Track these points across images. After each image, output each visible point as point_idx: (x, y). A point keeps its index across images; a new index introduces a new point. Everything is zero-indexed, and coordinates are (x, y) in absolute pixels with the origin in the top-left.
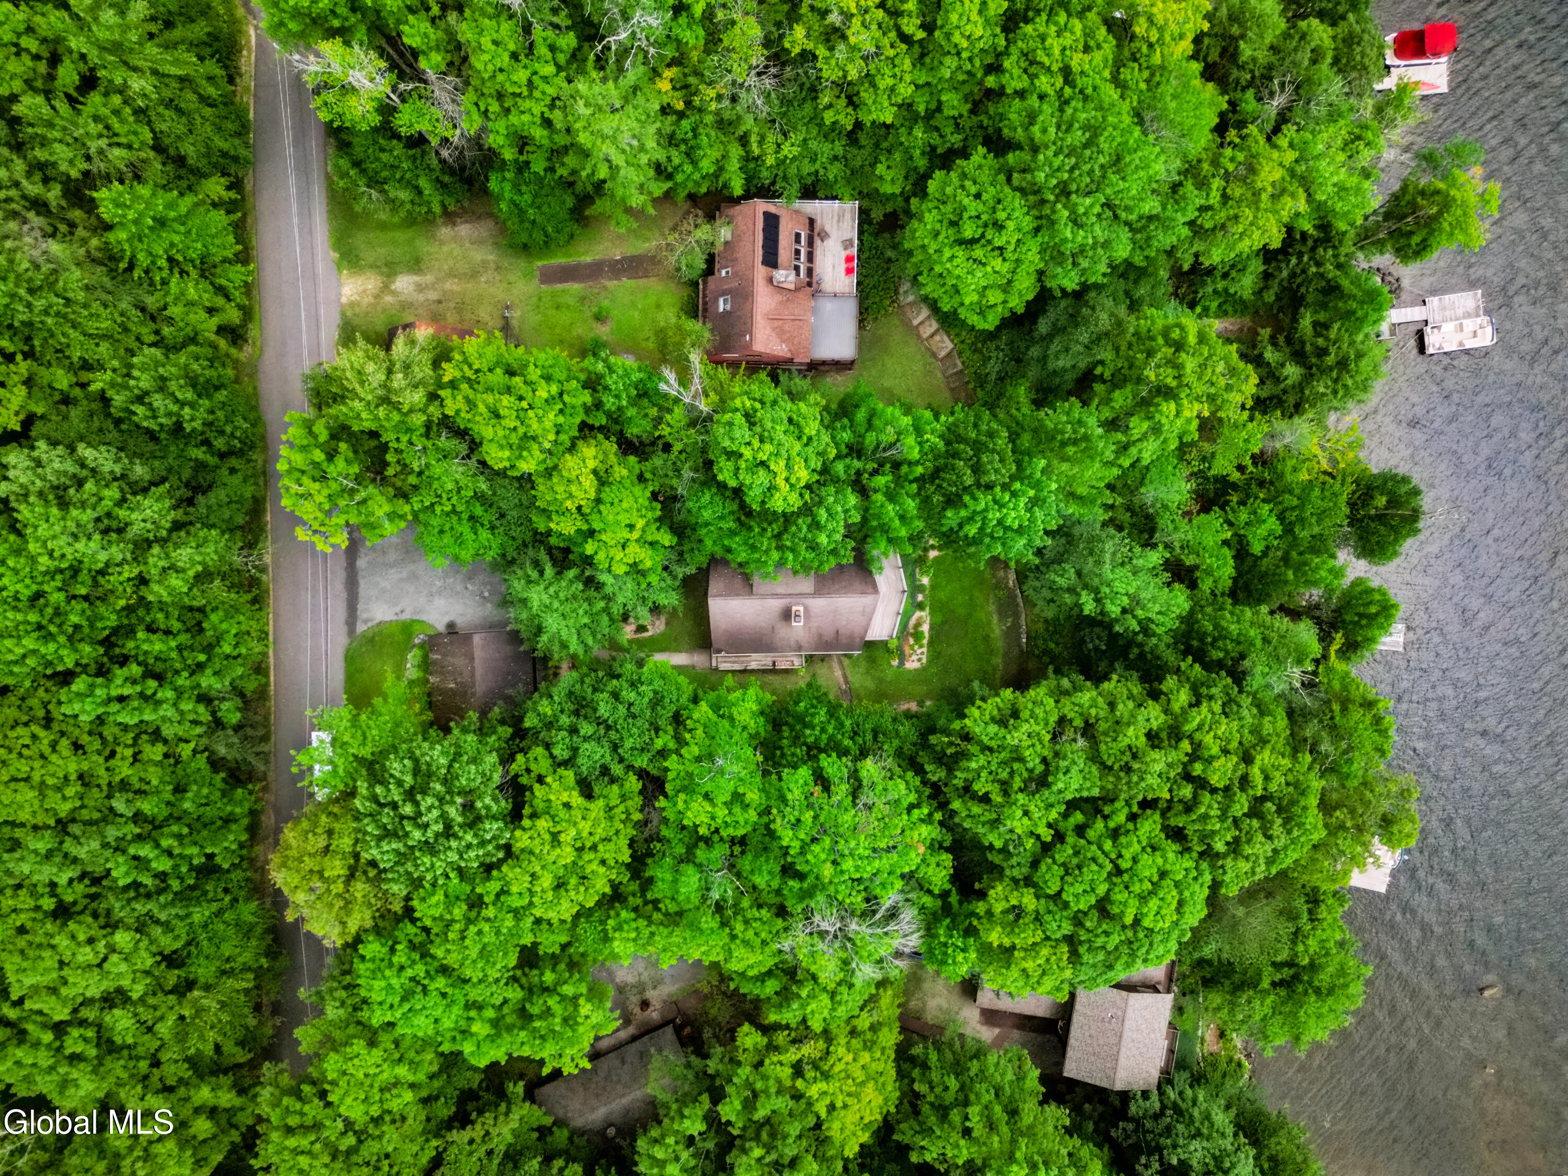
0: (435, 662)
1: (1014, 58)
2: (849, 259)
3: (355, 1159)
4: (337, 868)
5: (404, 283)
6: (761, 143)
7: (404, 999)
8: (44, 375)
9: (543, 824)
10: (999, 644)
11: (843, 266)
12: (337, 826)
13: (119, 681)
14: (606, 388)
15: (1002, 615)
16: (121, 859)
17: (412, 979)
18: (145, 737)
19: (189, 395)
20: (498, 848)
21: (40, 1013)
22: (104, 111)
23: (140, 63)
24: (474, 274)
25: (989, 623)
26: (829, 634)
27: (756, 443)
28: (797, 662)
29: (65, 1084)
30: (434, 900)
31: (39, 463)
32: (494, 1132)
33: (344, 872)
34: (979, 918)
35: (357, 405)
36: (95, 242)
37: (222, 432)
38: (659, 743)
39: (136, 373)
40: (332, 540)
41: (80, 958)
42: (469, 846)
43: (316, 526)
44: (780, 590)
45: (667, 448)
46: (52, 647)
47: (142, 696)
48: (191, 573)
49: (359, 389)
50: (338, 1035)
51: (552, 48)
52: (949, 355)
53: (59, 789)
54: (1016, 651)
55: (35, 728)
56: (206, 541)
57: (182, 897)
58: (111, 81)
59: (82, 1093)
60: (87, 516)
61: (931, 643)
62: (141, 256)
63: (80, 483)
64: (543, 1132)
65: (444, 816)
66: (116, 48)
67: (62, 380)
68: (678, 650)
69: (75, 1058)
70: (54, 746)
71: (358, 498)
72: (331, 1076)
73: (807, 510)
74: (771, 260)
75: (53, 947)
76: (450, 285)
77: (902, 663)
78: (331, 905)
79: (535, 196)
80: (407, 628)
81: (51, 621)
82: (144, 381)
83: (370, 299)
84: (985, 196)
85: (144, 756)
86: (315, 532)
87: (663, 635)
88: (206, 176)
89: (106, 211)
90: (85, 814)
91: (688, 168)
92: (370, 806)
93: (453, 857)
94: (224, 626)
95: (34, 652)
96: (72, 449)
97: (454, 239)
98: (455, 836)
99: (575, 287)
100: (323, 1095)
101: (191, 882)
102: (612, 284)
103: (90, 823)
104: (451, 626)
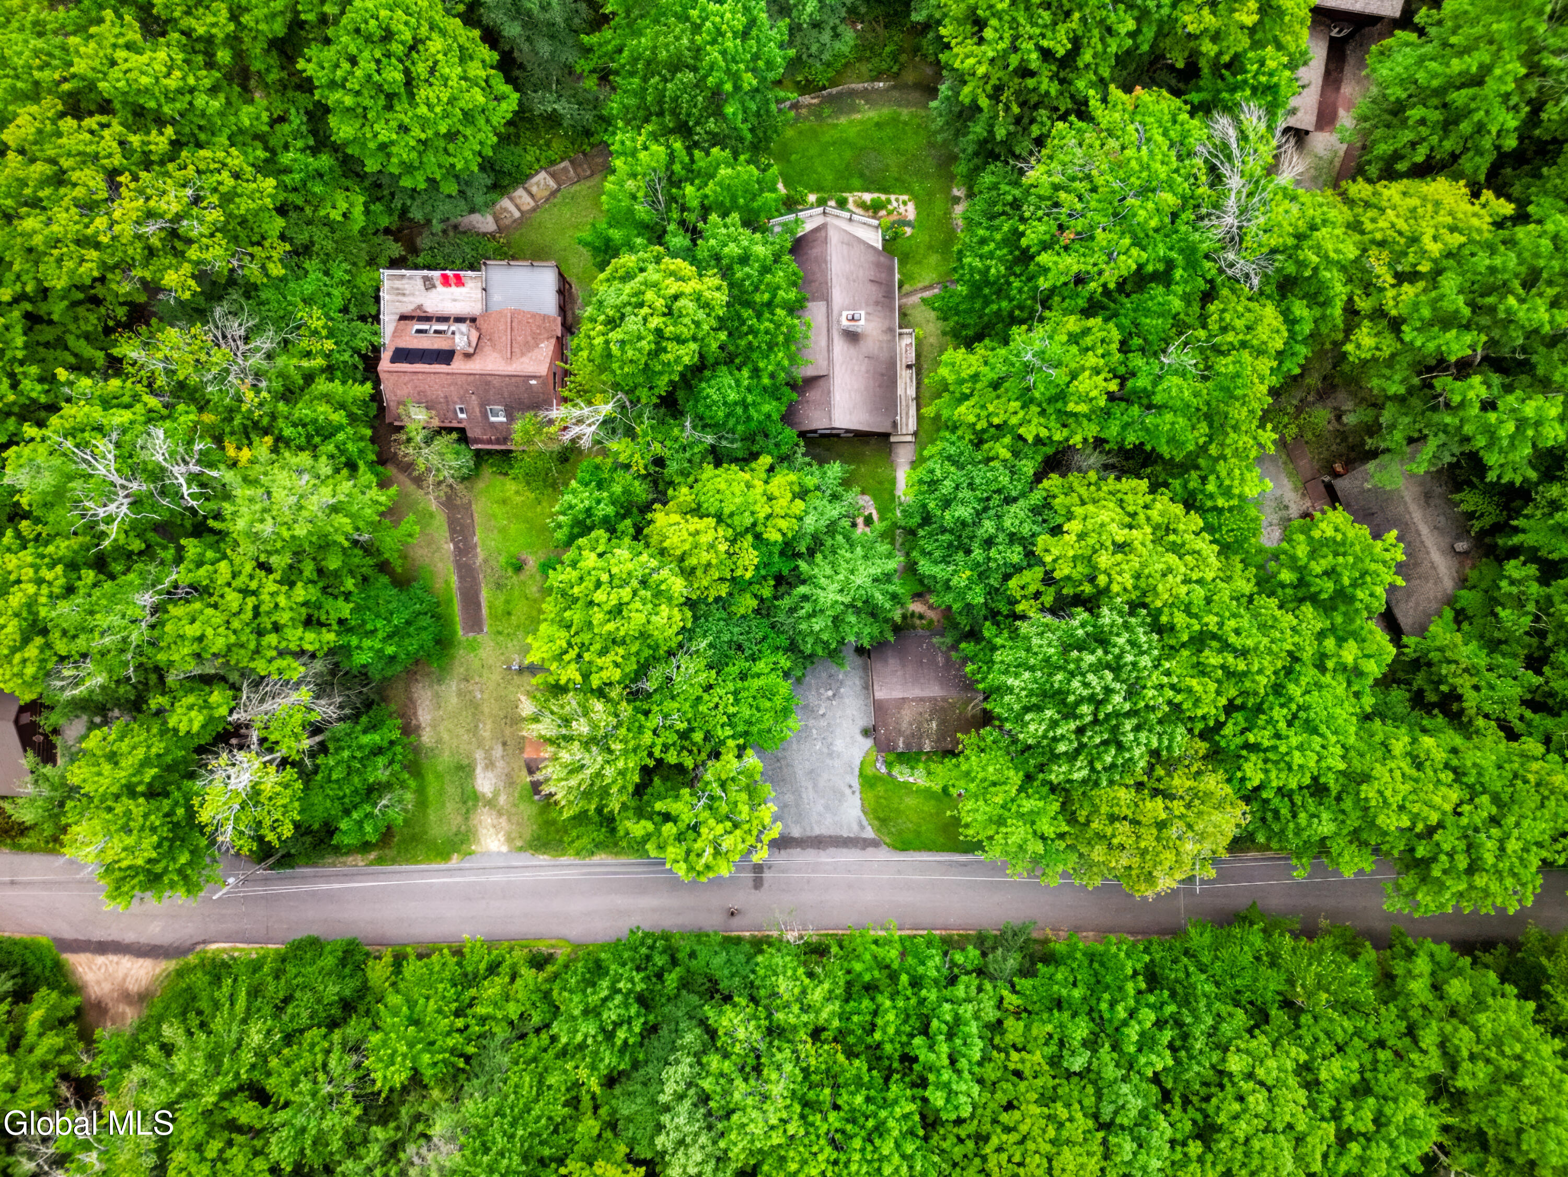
0: (908, 745)
1: (193, 23)
2: (446, 281)
3: (1505, 797)
4: (1155, 808)
5: (485, 783)
6: (308, 354)
7: (1315, 731)
8: (585, 1145)
9: (1104, 560)
10: (886, 112)
11: (454, 290)
12: (1104, 809)
13: (932, 1056)
14: (588, 511)
15: (854, 109)
16: (1142, 1060)
17: (1290, 724)
18: (997, 1041)
19: (605, 983)
20: (1132, 613)
21: (1325, 1156)
22: (287, 1074)
23: (234, 1036)
24: (474, 706)
25: (861, 122)
26: (874, 292)
27: (645, 310)
28: (907, 340)
29: (1409, 1132)
30: (1198, 688)
31: (681, 1143)
32: (1465, 662)
33: (1159, 802)
34: (1220, 53)
35: (609, 772)
36: (436, 1093)
37: (648, 958)
38: (1005, 453)
39: (579, 1038)
40: (767, 821)
41: (1262, 1108)
42: (1133, 643)
43: (751, 840)
44: (823, 343)
45: (659, 462)
46: (891, 1123)
47: (950, 1036)
48: (807, 981)
49: (588, 772)
50: (1353, 822)
51: (200, 564)
52: (553, 175)
53: (1061, 1125)
54: (896, 94)
55: (988, 1150)
56: (768, 967)
57: (1186, 999)
58: (253, 1067)
59: (1421, 1112)
60: (740, 1086)
61: (885, 191)
62: (450, 1042)
63: (705, 1098)
64: (1460, 617)
65: (1096, 668)
66: (213, 1058)
67: (589, 1126)
68: (893, 481)
69: (1379, 1121)
70: (1008, 1130)
71: (718, 792)
72: (1406, 822)
73: (726, 273)
74: (446, 356)
75: (1247, 1140)
76: (486, 731)
77: (908, 224)
78: (1200, 814)
79: (378, 616)
80: (868, 782)
81: (862, 1127)
82: (589, 1028)
83: (503, 821)
84: (352, 49)
85: (1020, 1041)
86: (758, 839)
87: (875, 498)
88: (365, 981)
89: (399, 1077)
90: (1090, 1101)
91: (341, 436)
92: (1081, 762)
93: (1145, 661)
94: (867, 957)
95: (898, 1145)
96: (667, 1109)
97: (434, 727)
98: (1119, 657)
99: (485, 594)
100: (1431, 831)
101: (1166, 993)
102: (481, 554)
103: (1099, 1096)
104: (866, 733)
